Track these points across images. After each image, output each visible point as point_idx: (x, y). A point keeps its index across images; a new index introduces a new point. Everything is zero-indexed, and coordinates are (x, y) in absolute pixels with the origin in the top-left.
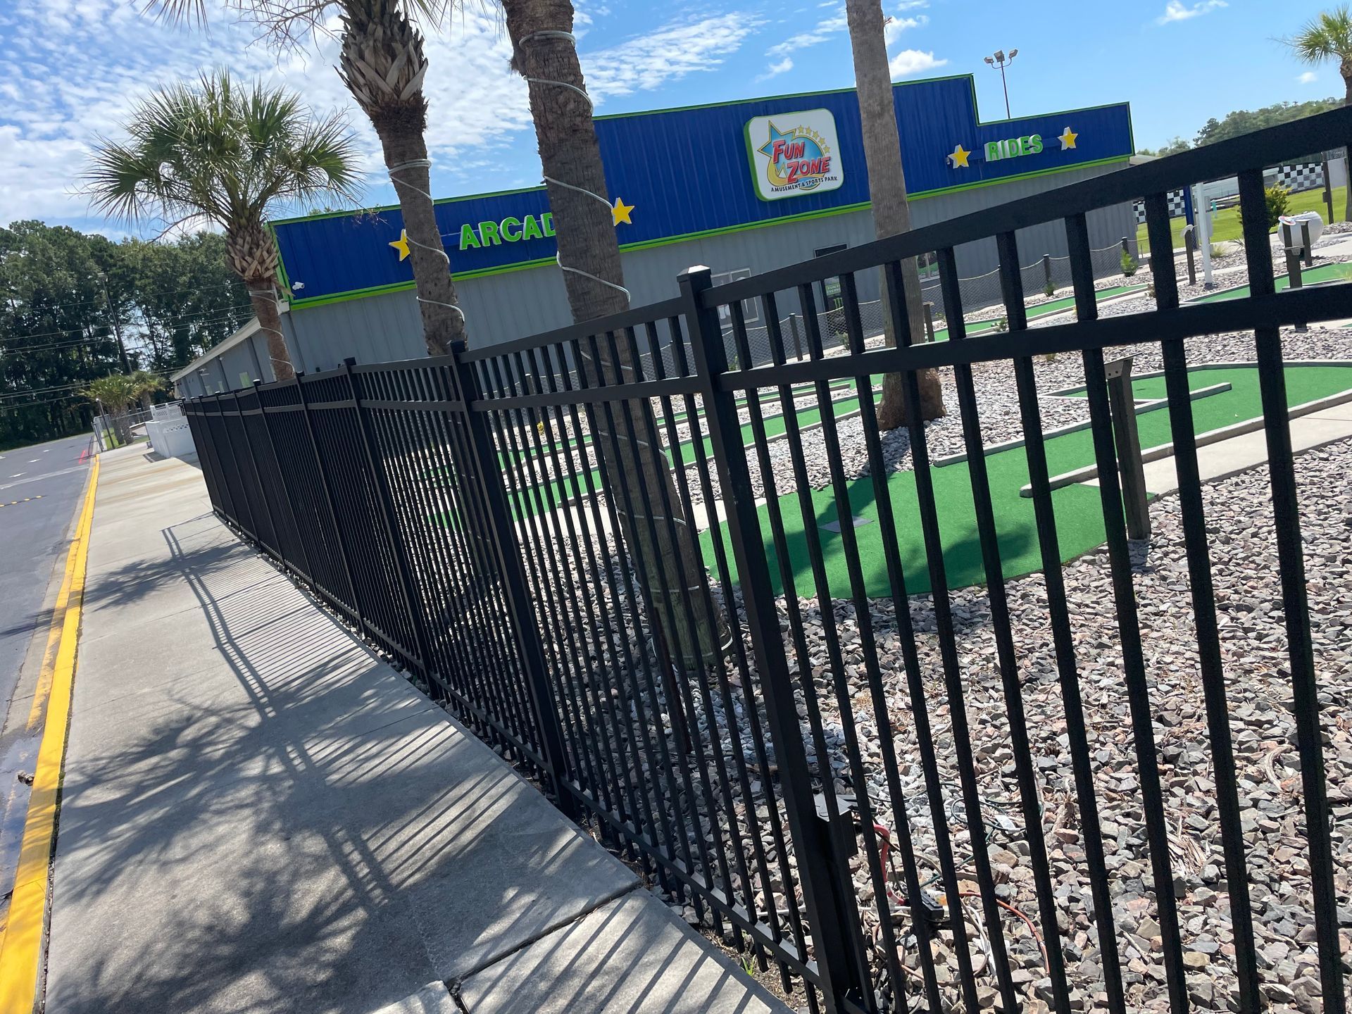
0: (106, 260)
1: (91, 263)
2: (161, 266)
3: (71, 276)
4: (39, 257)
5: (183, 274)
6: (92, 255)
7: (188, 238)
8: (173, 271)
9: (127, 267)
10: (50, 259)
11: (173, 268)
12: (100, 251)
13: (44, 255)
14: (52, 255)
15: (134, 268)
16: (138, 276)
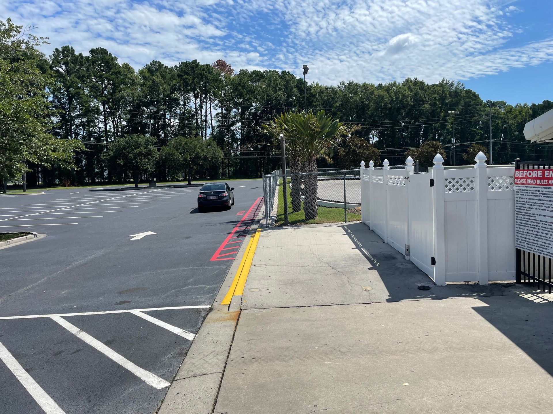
0: (302, 89)
1: (295, 90)
2: (327, 96)
3: (284, 95)
4: (272, 84)
5: (336, 102)
6: (297, 86)
7: (344, 84)
8: (333, 100)
9: (311, 94)
10: (277, 85)
11: (333, 98)
12: (301, 84)
13: (274, 83)
14: (278, 83)
15: (315, 95)
16: (315, 100)
